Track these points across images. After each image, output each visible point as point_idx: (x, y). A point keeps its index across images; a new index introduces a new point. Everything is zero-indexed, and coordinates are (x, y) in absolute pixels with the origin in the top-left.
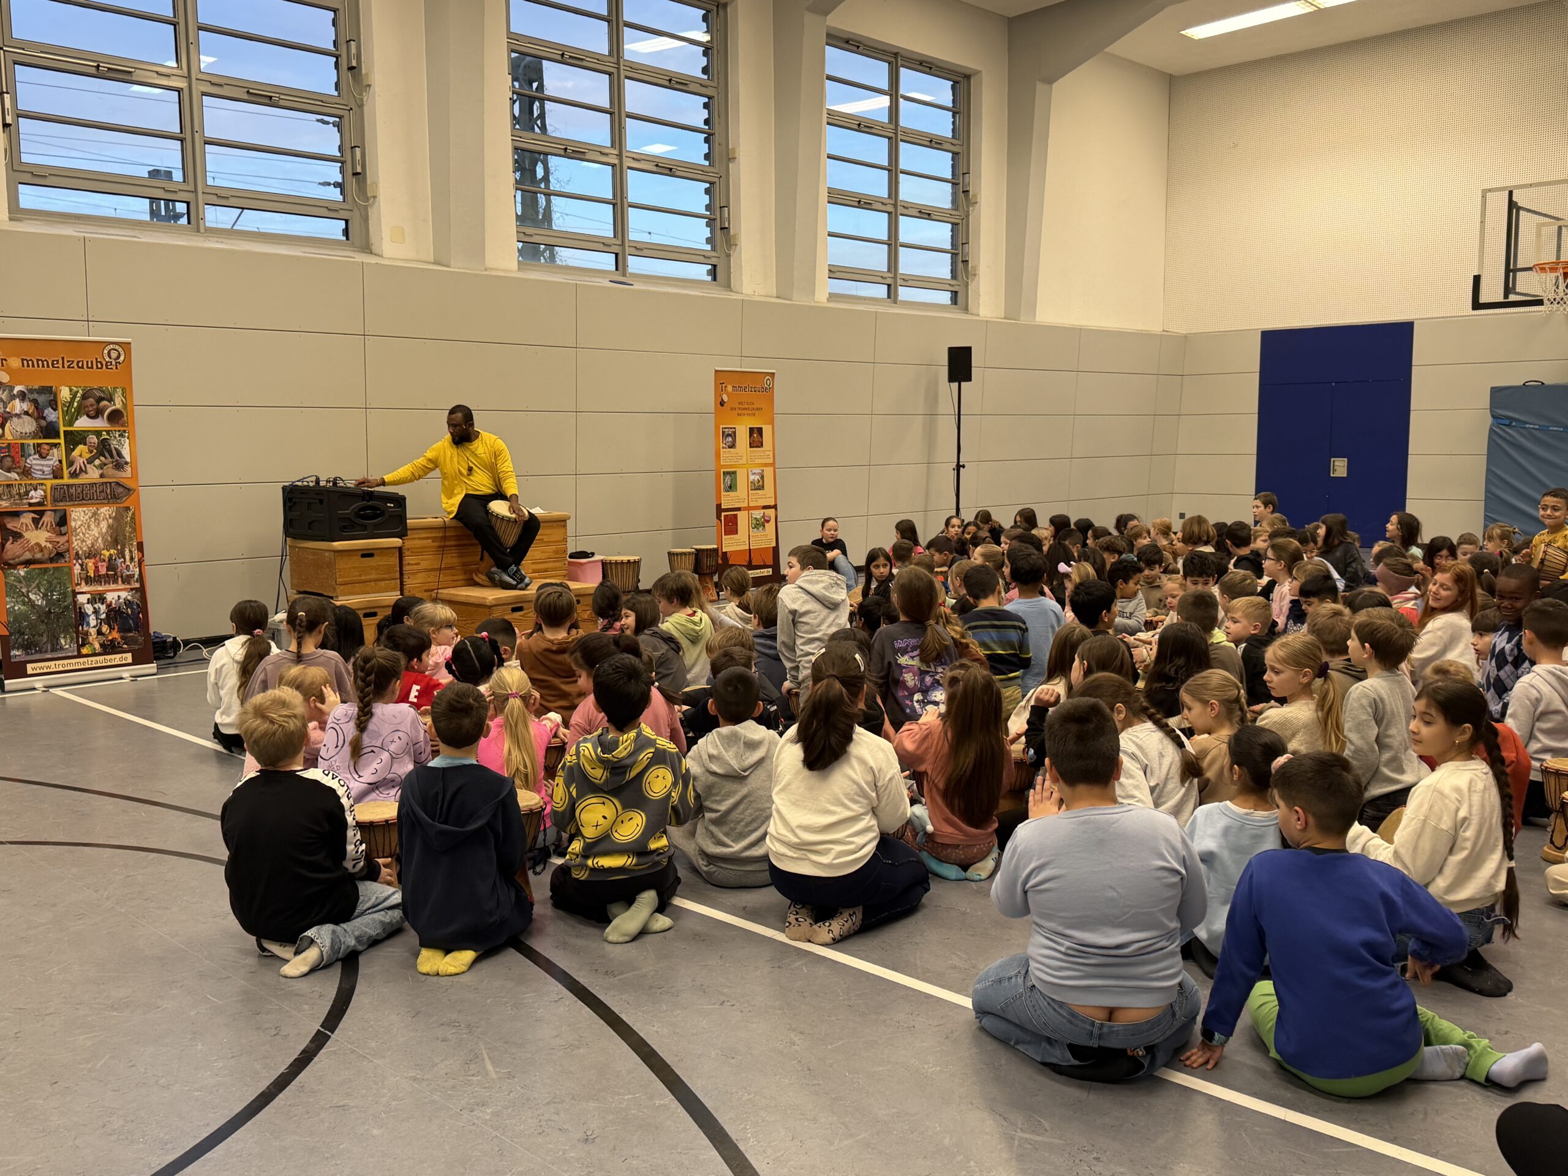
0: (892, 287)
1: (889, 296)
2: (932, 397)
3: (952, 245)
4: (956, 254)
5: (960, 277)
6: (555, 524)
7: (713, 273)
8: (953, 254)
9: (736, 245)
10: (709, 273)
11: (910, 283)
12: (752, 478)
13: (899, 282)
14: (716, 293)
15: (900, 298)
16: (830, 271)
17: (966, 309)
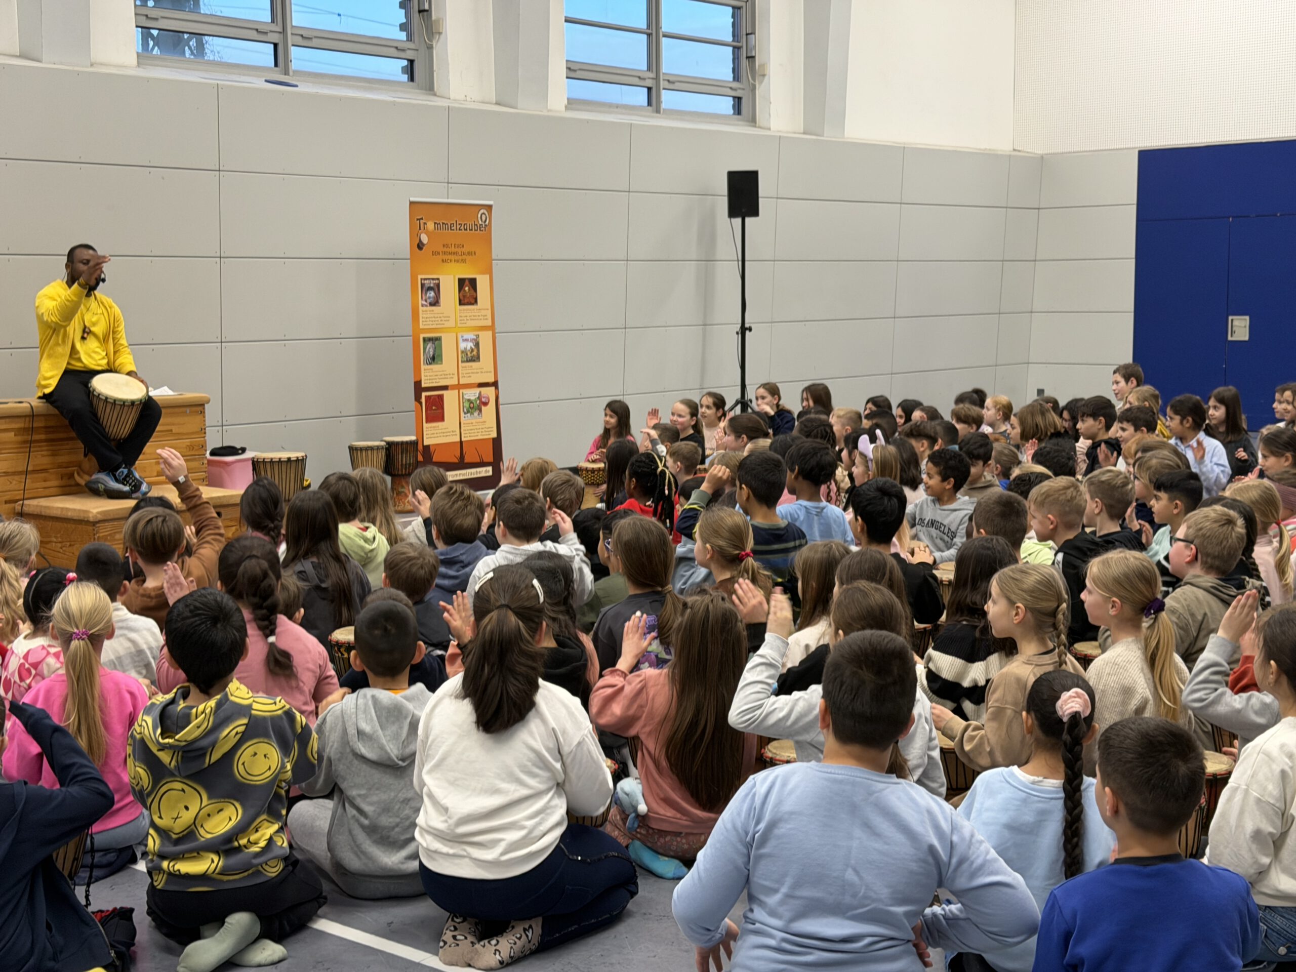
0: (654, 91)
1: (649, 104)
2: (708, 237)
3: (734, 36)
4: (739, 48)
5: (744, 78)
6: (188, 410)
7: (410, 70)
8: (734, 47)
9: (440, 33)
10: (404, 70)
11: (677, 86)
12: (462, 345)
13: (663, 84)
14: (415, 98)
15: (664, 106)
16: (569, 69)
17: (753, 121)
